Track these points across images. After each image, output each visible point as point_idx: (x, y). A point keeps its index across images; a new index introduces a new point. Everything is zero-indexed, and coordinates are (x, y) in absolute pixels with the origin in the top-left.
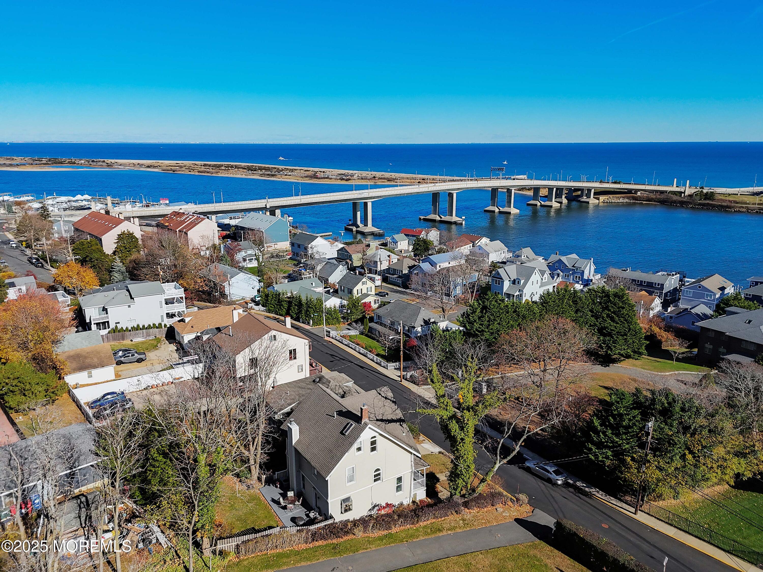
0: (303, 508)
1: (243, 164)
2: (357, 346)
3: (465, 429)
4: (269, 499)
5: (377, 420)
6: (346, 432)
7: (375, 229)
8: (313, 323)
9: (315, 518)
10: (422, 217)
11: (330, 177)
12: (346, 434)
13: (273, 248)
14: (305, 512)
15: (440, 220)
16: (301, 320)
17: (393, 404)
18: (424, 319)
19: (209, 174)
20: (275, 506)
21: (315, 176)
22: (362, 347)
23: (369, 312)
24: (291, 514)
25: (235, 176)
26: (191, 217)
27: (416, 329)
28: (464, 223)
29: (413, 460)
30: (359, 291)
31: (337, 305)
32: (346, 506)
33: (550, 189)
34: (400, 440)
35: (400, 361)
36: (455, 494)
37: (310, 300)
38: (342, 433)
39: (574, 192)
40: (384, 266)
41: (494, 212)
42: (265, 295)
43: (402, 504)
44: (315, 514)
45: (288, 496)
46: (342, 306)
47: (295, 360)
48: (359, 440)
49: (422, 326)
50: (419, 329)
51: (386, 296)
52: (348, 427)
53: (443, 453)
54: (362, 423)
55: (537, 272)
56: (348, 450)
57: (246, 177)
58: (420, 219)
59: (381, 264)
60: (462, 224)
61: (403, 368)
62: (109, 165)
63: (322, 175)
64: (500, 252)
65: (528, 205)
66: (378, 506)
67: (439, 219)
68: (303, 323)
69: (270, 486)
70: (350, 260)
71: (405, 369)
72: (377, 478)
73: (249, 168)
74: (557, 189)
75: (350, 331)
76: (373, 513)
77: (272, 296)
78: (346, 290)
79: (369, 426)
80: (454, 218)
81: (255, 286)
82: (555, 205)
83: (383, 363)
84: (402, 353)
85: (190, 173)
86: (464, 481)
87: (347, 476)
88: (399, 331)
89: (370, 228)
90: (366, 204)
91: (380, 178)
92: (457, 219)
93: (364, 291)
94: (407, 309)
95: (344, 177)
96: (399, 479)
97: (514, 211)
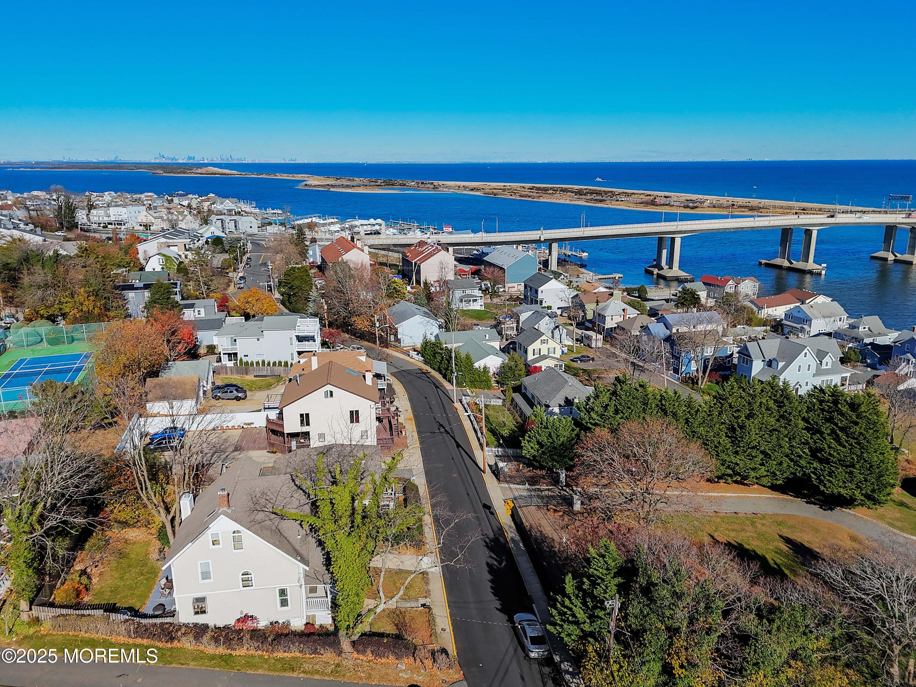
7: (682, 274)
10: (763, 261)
11: (672, 204)
13: (516, 289)
15: (789, 267)
19: (530, 199)
21: (653, 203)
27: (551, 408)
28: (823, 272)
30: (537, 351)
32: (200, 607)
40: (615, 322)
41: (885, 259)
47: (357, 424)
49: (560, 406)
50: (557, 410)
57: (570, 203)
58: (760, 264)
60: (820, 274)
62: (435, 188)
63: (663, 201)
67: (788, 265)
72: (247, 582)
73: (579, 193)
78: (522, 348)
79: (222, 516)
80: (811, 265)
81: (433, 332)
85: (511, 197)
87: (199, 570)
89: (676, 271)
90: (673, 240)
91: (740, 207)
92: (815, 266)
93: (544, 352)
95: (691, 204)
96: (283, 592)
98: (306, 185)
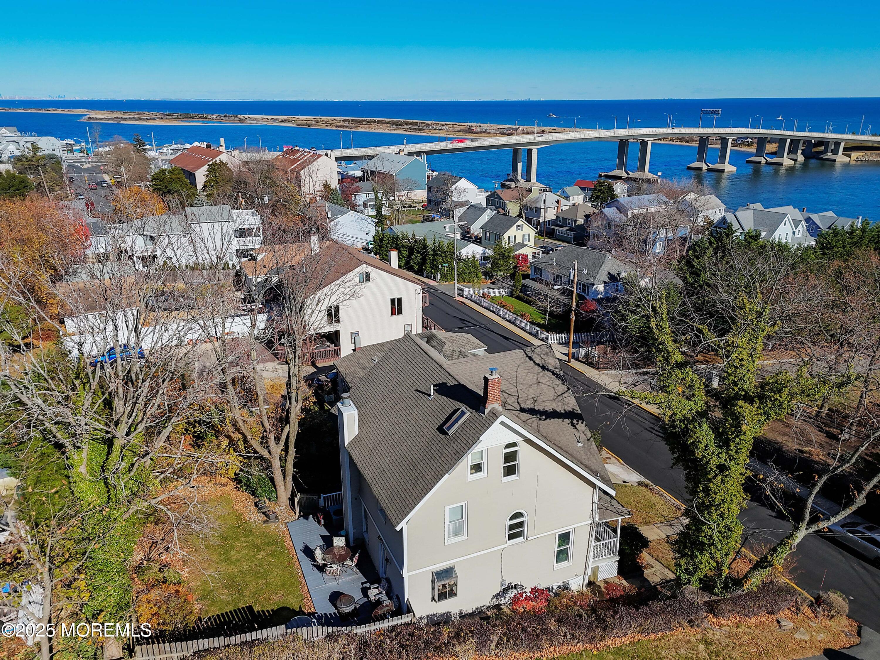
0: (360, 575)
1: (388, 120)
2: (502, 309)
3: (732, 445)
4: (300, 547)
5: (522, 410)
6: (449, 428)
8: (441, 277)
9: (379, 602)
10: (603, 174)
11: (488, 131)
12: (450, 433)
13: (405, 197)
14: (363, 584)
15: (627, 177)
16: (425, 273)
17: (559, 382)
18: (609, 273)
19: (347, 129)
20: (306, 562)
22: (510, 311)
23: (524, 269)
24: (333, 586)
25: (376, 131)
26: (306, 154)
27: (595, 286)
28: (659, 180)
29: (596, 500)
30: (512, 239)
31: (478, 256)
32: (444, 586)
33: (782, 141)
34: (571, 455)
35: (568, 332)
36: (689, 583)
37: (440, 244)
38: (441, 430)
39: (814, 147)
40: (550, 215)
41: (700, 169)
42: (380, 239)
43: (566, 587)
44: (380, 593)
45: (335, 545)
46: (485, 258)
47: (400, 316)
48: (477, 449)
49: (605, 283)
50: (601, 288)
51: (551, 252)
52: (454, 417)
53: (647, 486)
54: (487, 411)
55: (787, 222)
56: (450, 469)
58: (600, 175)
59: (546, 212)
60: (657, 181)
61: (573, 343)
62: (240, 120)
63: (479, 129)
64: (714, 211)
65: (748, 162)
66: (515, 587)
67: (626, 175)
68: (427, 277)
69: (307, 518)
70: (503, 209)
71: (576, 345)
72: (515, 531)
73: (393, 123)
74: (792, 141)
75: (493, 290)
76: (503, 601)
77: (388, 240)
78: (493, 237)
79: (502, 418)
80: (647, 174)
81: (369, 232)
82: (787, 162)
83: (541, 333)
84: (573, 314)
85: (326, 128)
86: (712, 558)
87: (447, 523)
88: (572, 278)
89: (534, 184)
90: (530, 152)
92: (651, 176)
93: (519, 240)
94: (583, 257)
95: (506, 132)
96: (565, 538)
97: (729, 168)
98: (90, 118)
